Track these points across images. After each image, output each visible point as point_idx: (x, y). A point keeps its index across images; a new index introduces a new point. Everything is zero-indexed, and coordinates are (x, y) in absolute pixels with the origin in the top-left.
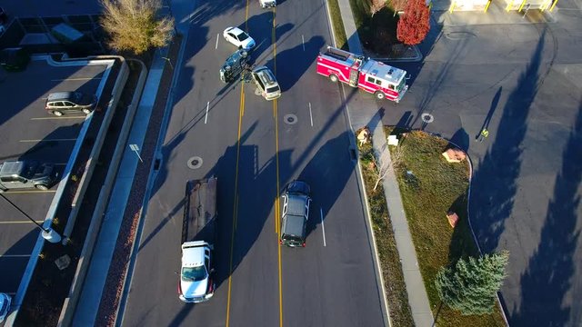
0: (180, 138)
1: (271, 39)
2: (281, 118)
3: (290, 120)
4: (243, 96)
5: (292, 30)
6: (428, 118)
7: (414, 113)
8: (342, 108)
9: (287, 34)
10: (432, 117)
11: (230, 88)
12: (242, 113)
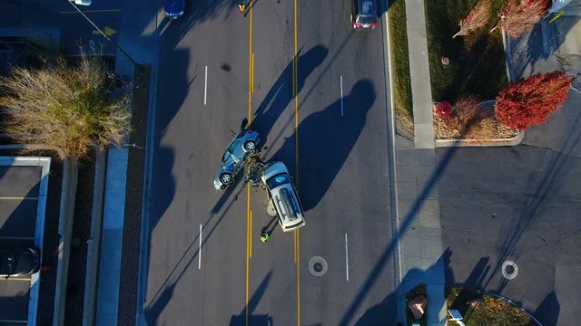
0: (167, 294)
1: (290, 86)
2: (304, 264)
3: (318, 267)
4: (250, 215)
5: (324, 64)
6: (510, 270)
7: (493, 261)
8: (391, 248)
9: (316, 72)
10: (516, 269)
11: (232, 197)
12: (249, 254)
